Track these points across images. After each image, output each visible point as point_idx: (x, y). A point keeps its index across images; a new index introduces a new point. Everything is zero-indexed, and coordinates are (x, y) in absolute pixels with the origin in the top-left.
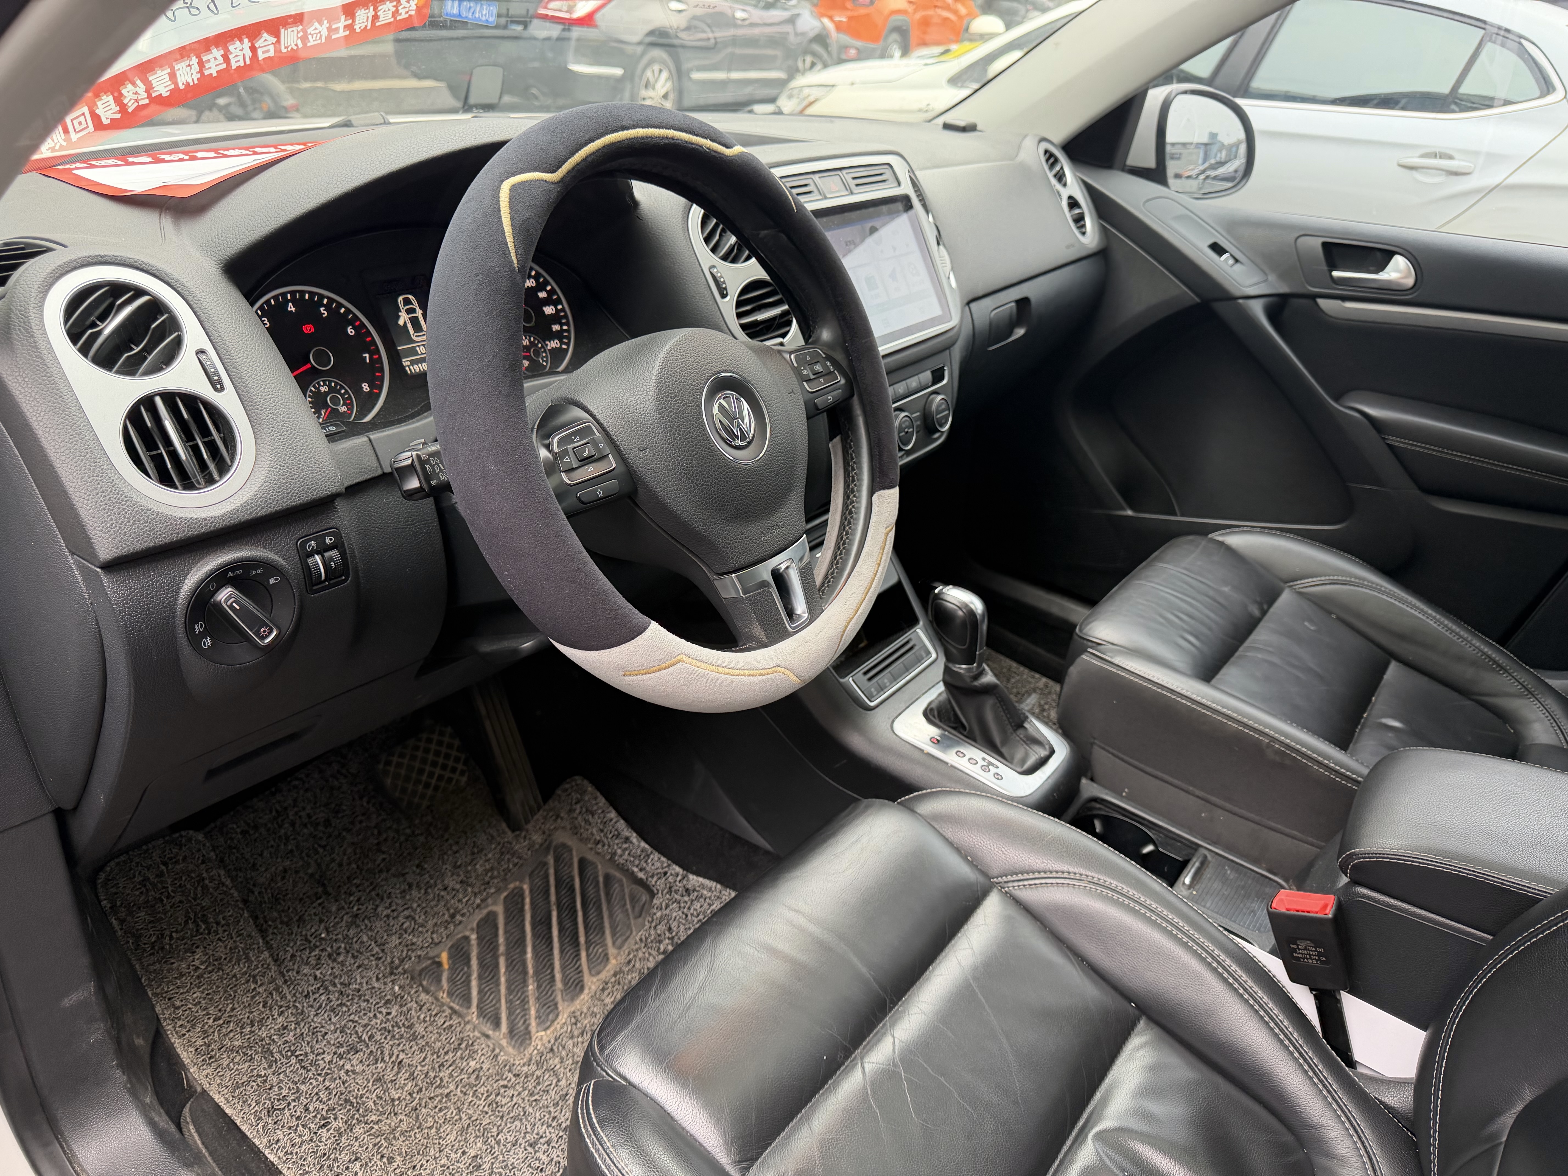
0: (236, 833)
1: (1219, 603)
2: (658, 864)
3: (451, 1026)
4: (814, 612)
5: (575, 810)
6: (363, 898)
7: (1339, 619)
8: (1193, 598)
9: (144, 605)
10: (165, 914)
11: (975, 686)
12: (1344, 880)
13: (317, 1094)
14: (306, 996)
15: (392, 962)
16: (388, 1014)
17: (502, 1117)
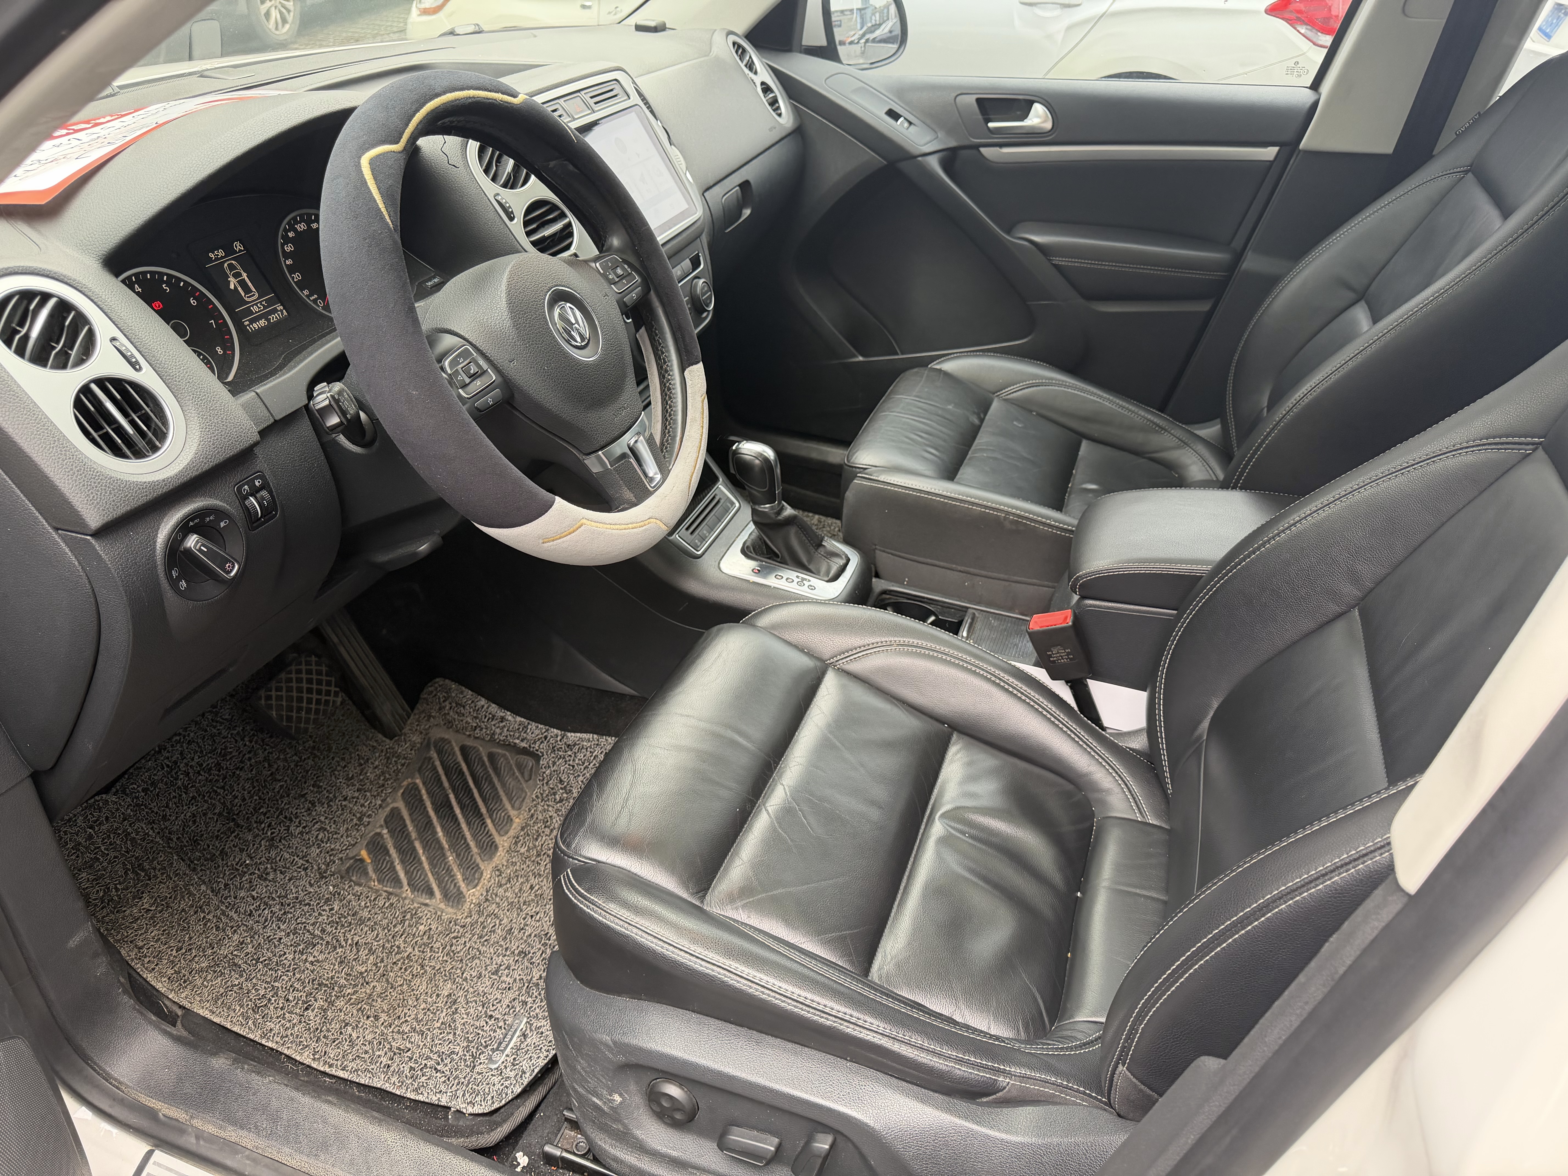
0: (138, 792)
1: (948, 419)
2: (537, 732)
3: (392, 904)
4: (665, 471)
5: (445, 707)
6: (273, 823)
7: (1039, 415)
8: (928, 419)
9: (131, 561)
10: (105, 871)
11: (780, 520)
12: (1076, 597)
13: (291, 986)
14: (250, 915)
15: (319, 869)
16: (332, 909)
17: (461, 960)
